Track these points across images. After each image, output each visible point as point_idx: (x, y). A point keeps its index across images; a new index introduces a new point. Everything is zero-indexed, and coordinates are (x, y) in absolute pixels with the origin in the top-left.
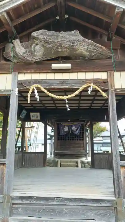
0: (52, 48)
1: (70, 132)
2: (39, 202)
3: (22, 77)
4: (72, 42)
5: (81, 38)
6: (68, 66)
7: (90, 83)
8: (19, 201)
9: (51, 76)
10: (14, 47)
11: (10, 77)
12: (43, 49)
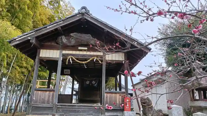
0: (79, 41)
1: (91, 85)
2: (69, 107)
3: (64, 52)
4: (88, 39)
5: (92, 38)
6: (86, 48)
7: (95, 57)
8: (61, 107)
9: (78, 53)
10: (62, 39)
11: (58, 51)
12: (75, 41)
